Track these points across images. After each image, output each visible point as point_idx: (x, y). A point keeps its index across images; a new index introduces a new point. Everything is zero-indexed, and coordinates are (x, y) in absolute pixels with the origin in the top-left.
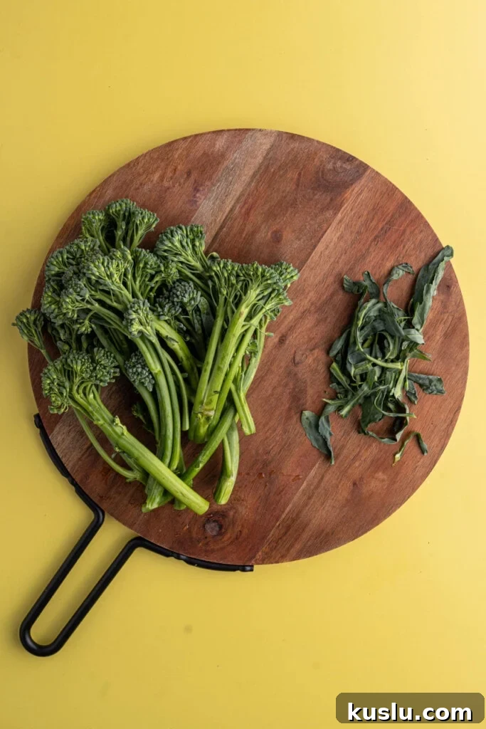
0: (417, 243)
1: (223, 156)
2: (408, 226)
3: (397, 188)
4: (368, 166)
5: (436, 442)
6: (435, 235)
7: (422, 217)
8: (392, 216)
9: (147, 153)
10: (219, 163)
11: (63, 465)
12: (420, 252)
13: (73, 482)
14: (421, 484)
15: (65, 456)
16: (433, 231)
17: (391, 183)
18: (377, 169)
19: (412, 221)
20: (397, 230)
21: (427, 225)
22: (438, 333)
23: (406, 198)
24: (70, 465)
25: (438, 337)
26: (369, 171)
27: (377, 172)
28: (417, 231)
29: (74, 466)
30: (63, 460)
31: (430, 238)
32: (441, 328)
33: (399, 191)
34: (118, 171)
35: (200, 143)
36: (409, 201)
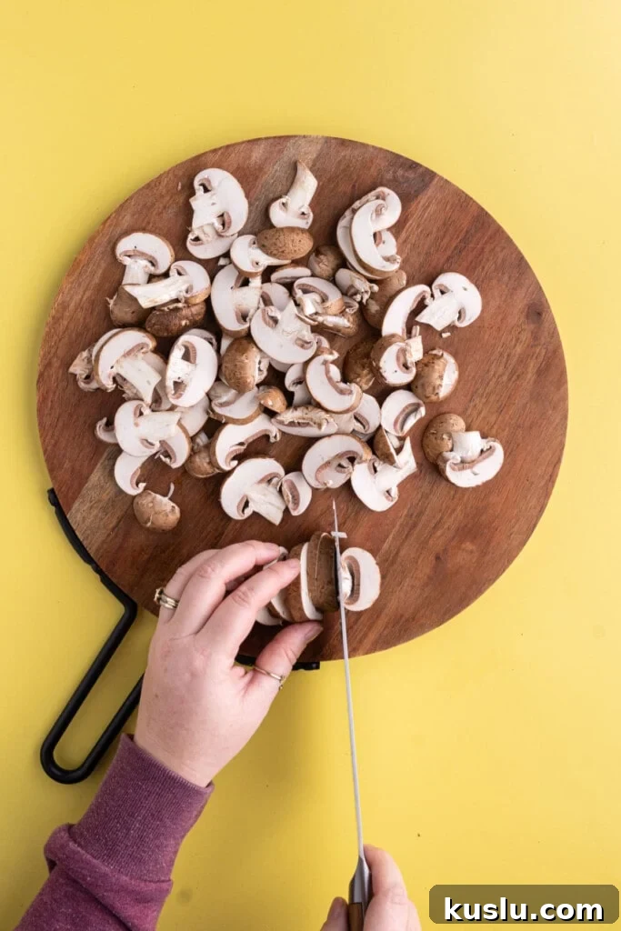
0: (499, 261)
1: (261, 169)
2: (486, 243)
3: (471, 199)
4: (435, 174)
5: (533, 502)
6: (520, 253)
7: (503, 232)
8: (467, 232)
9: (170, 170)
10: (257, 177)
11: (85, 549)
12: (503, 274)
13: (98, 570)
14: (518, 554)
15: (87, 538)
16: (517, 248)
17: (463, 192)
18: (445, 177)
19: (491, 238)
20: (474, 249)
21: (509, 240)
22: (530, 369)
23: (483, 209)
24: (94, 548)
25: (529, 376)
26: (436, 180)
27: (446, 180)
28: (498, 249)
29: (97, 550)
30: (85, 543)
31: (514, 256)
32: (532, 365)
33: (474, 201)
34: (136, 193)
35: (233, 155)
36: (487, 213)
